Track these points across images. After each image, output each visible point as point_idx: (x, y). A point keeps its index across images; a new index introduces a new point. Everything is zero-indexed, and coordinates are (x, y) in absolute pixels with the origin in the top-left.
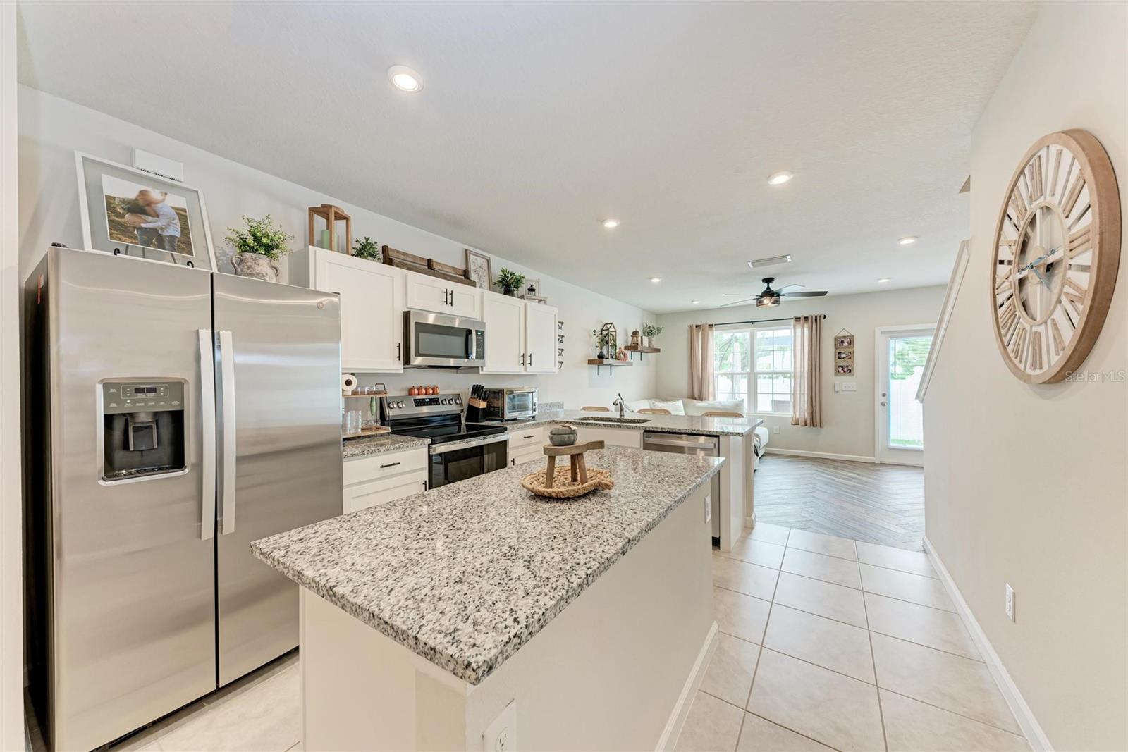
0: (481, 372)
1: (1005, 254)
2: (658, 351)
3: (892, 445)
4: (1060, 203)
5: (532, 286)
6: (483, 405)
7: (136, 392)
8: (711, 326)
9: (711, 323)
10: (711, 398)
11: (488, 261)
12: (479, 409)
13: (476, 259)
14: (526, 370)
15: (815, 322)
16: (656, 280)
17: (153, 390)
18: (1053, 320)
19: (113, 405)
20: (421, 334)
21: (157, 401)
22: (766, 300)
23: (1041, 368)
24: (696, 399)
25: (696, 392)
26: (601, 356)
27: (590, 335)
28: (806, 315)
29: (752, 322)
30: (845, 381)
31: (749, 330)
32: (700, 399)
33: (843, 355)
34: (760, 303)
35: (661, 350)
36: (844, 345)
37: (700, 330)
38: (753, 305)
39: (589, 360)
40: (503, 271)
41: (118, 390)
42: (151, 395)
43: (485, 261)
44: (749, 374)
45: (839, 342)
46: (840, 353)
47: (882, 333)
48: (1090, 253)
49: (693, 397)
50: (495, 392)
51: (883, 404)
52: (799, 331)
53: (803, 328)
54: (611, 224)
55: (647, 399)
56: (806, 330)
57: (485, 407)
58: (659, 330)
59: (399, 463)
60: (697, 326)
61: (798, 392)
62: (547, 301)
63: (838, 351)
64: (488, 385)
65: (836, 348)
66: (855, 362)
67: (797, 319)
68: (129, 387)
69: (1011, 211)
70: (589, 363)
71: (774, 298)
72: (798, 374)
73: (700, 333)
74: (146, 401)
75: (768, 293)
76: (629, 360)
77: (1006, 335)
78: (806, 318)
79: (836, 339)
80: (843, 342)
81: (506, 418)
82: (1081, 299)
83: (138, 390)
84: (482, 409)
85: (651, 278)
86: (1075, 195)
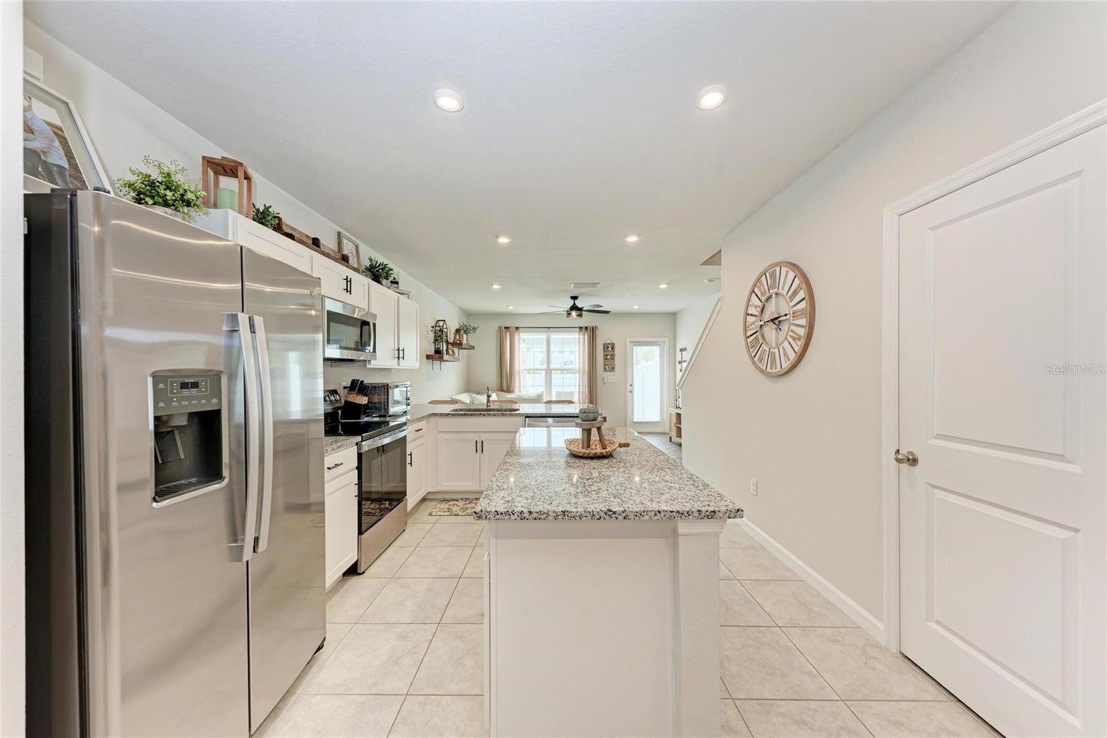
0: (368, 366)
1: (752, 310)
2: (473, 348)
3: (635, 420)
4: (787, 294)
5: (394, 279)
6: (363, 400)
7: (182, 388)
8: (517, 328)
9: (517, 326)
10: (516, 390)
11: (357, 247)
12: (361, 405)
13: (347, 243)
14: (398, 365)
15: (592, 331)
16: (496, 287)
17: (195, 385)
18: (783, 347)
19: (162, 404)
20: (331, 323)
21: (199, 398)
22: (574, 313)
23: (776, 369)
24: (504, 391)
25: (505, 384)
26: (438, 352)
27: (427, 331)
28: (586, 326)
29: (549, 328)
30: (609, 377)
31: (546, 334)
32: (509, 391)
33: (609, 357)
34: (569, 314)
35: (476, 348)
36: (609, 348)
37: (507, 330)
38: (563, 314)
39: (427, 356)
40: (371, 260)
41: (166, 385)
42: (194, 391)
43: (354, 246)
44: (546, 370)
45: (606, 347)
46: (606, 355)
47: (631, 342)
48: (805, 320)
49: (502, 390)
50: (375, 387)
51: (631, 392)
52: (581, 336)
53: (584, 335)
54: (504, 240)
55: (465, 392)
56: (586, 337)
57: (366, 402)
58: (475, 329)
59: (342, 464)
60: (505, 328)
61: (581, 384)
62: (411, 295)
63: (606, 353)
64: (369, 380)
65: (604, 351)
66: (616, 362)
67: (581, 328)
68: (175, 382)
69: (756, 290)
70: (427, 359)
71: (578, 312)
72: (581, 370)
73: (508, 334)
74: (189, 399)
75: (574, 308)
76: (457, 356)
77: (753, 352)
78: (586, 328)
79: (604, 345)
80: (608, 347)
81: (390, 413)
82: (799, 340)
83: (184, 386)
84: (364, 405)
85: (492, 285)
86: (795, 293)
